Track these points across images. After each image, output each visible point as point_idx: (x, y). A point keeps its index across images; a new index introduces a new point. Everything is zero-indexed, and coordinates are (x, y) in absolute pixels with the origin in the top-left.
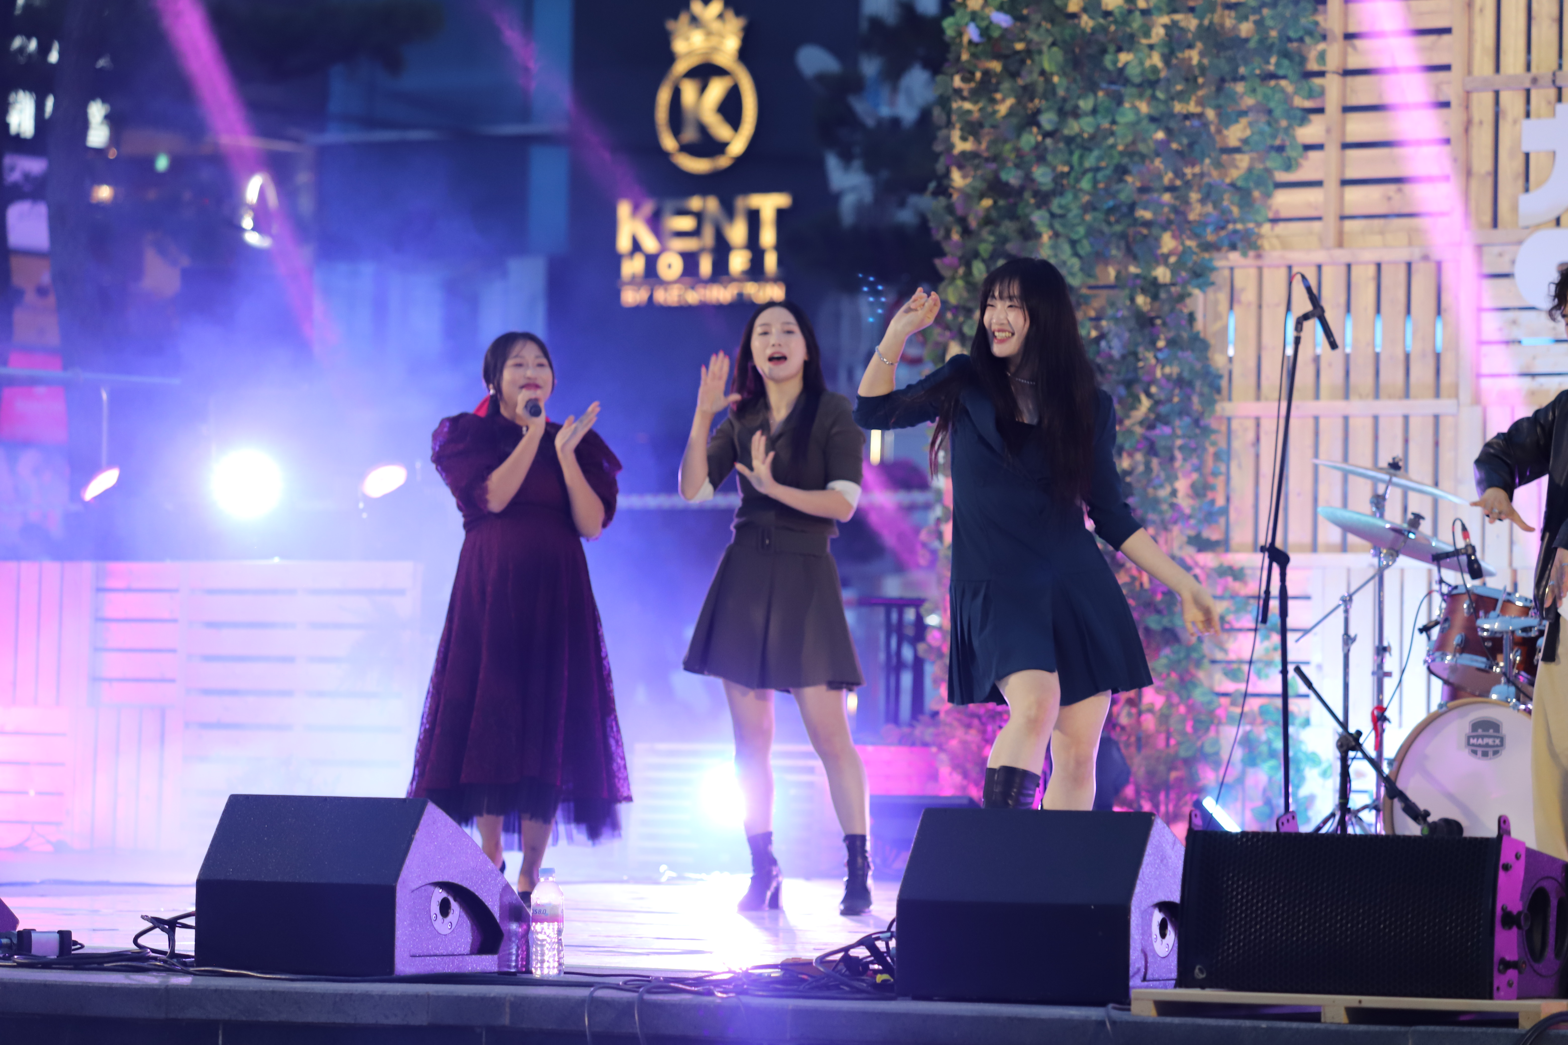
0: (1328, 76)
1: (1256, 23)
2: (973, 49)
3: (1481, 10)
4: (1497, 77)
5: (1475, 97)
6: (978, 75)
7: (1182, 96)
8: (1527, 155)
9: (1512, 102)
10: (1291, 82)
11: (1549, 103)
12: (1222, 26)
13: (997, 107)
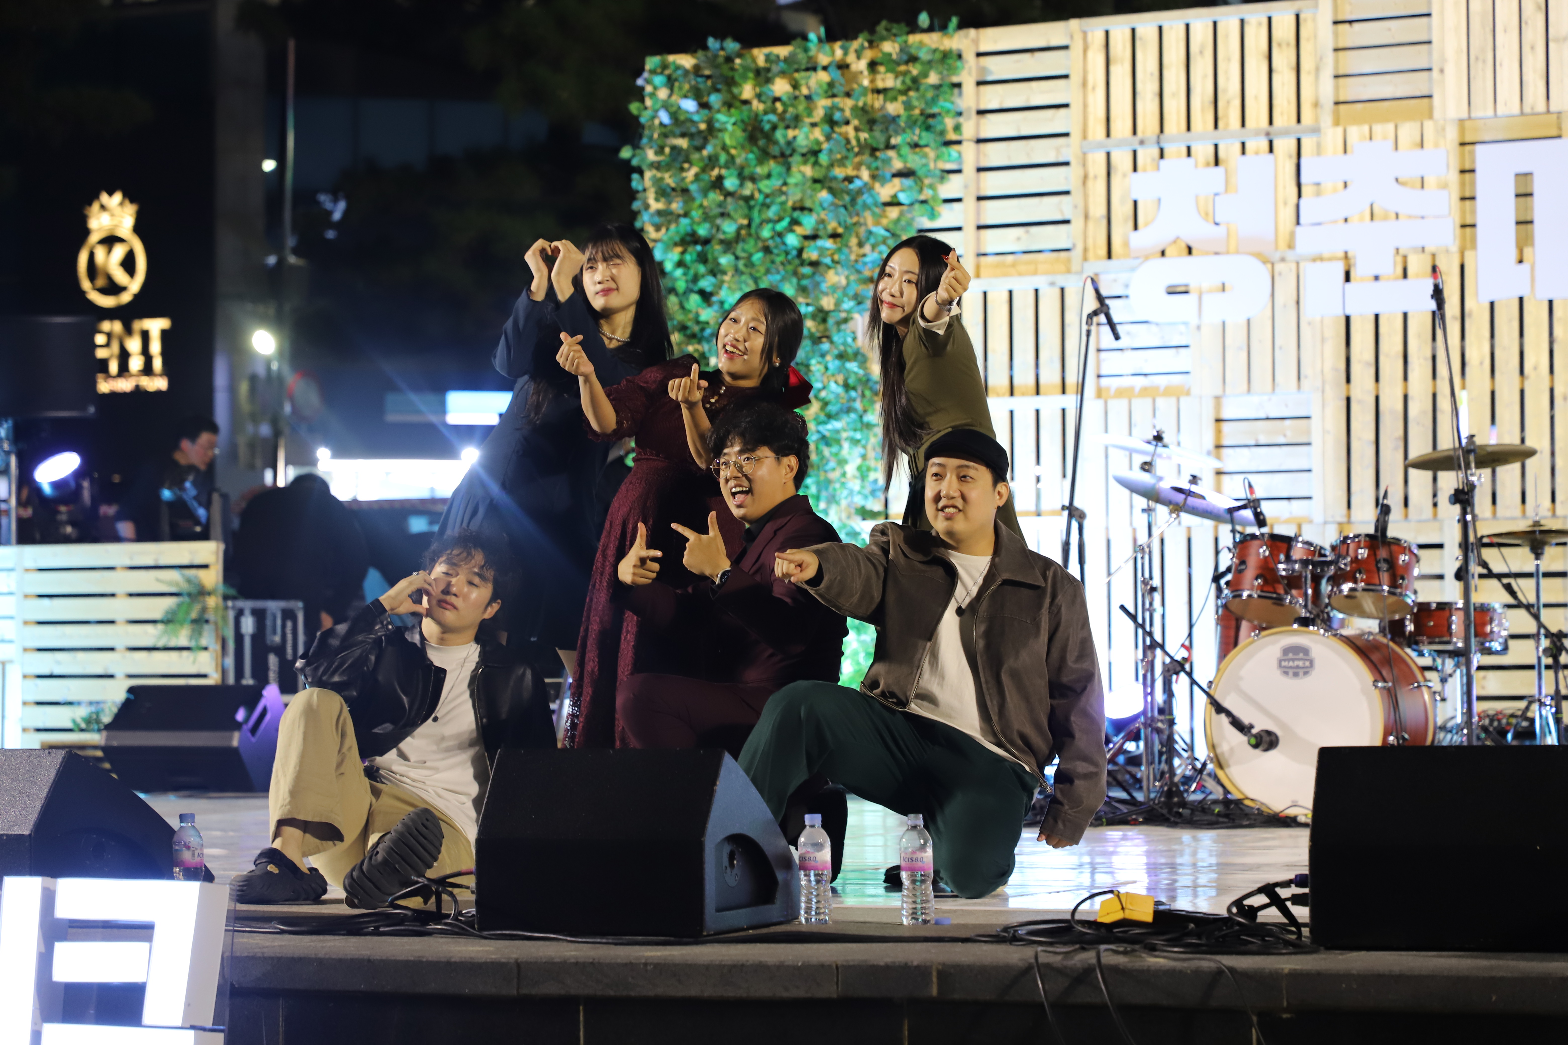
0: (965, 144)
1: (904, 103)
2: (663, 130)
3: (1094, 88)
4: (1109, 141)
5: (1090, 157)
6: (667, 150)
7: (842, 163)
8: (1135, 203)
9: (1122, 160)
10: (932, 149)
11: (1153, 160)
12: (872, 107)
13: (684, 174)
